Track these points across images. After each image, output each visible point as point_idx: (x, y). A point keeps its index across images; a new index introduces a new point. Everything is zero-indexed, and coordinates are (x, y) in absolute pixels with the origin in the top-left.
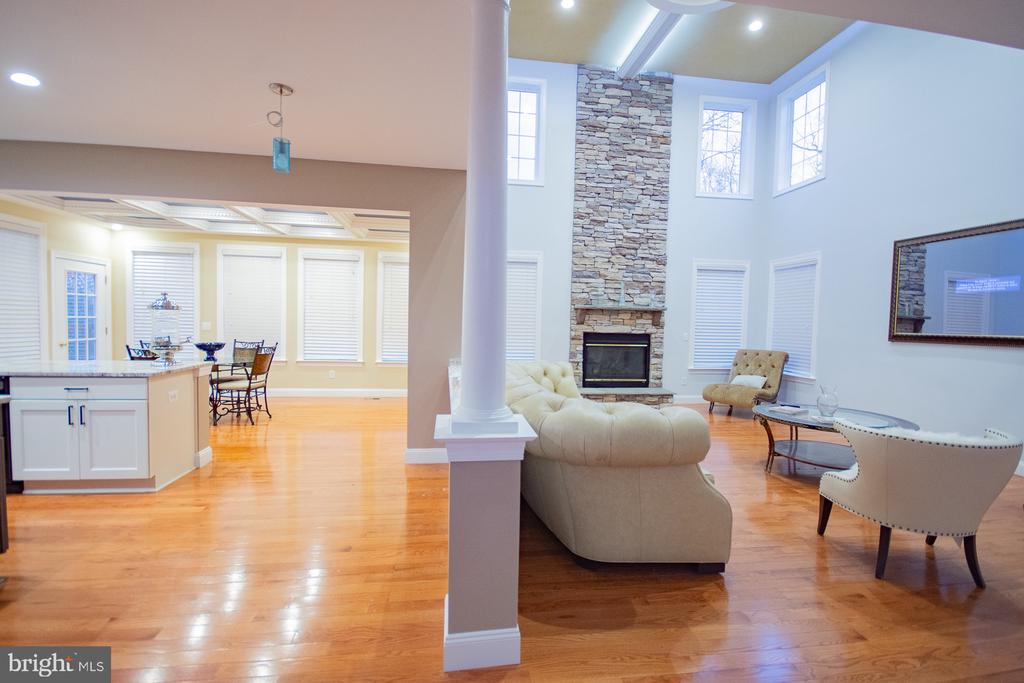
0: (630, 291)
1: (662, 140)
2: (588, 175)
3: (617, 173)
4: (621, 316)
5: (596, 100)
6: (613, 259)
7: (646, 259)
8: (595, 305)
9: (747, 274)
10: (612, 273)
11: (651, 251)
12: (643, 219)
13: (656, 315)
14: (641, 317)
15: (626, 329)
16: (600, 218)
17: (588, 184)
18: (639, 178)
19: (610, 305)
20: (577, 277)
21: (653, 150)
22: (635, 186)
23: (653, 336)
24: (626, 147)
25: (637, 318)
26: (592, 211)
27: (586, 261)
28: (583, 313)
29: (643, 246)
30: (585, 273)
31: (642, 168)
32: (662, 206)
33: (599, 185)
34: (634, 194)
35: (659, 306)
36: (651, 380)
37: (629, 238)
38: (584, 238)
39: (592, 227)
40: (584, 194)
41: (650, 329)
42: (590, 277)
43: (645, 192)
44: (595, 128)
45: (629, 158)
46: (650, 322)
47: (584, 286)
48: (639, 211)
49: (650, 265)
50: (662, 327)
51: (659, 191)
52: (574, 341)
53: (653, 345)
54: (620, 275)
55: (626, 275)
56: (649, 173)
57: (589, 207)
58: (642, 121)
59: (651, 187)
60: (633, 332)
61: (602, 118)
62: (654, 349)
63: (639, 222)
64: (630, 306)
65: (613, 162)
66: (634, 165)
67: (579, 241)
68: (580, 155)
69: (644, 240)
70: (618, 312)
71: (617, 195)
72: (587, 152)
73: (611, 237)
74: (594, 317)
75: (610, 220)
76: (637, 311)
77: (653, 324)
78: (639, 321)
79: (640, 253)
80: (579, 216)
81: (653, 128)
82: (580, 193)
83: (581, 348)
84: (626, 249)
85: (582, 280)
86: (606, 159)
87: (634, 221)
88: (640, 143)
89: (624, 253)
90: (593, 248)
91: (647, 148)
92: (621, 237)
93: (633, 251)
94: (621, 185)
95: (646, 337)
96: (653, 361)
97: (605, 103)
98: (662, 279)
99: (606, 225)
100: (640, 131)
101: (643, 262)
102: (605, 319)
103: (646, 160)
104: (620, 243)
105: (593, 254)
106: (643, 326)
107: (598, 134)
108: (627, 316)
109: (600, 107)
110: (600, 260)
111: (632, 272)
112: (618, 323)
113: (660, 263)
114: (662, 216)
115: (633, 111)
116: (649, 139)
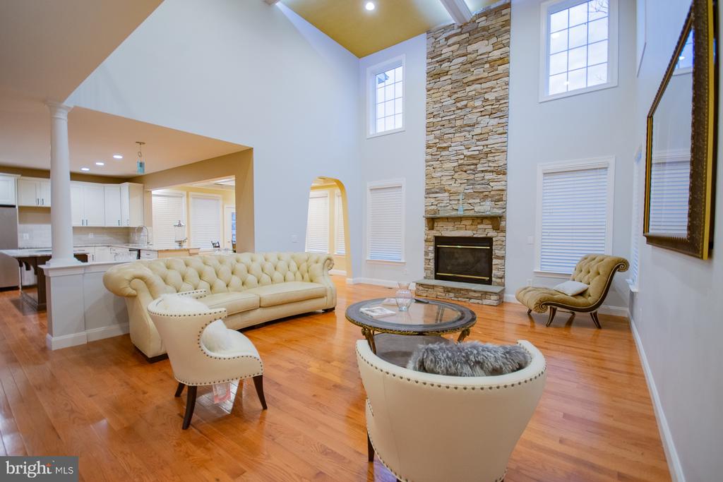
0: (471, 201)
1: (500, 62)
2: (434, 114)
3: (459, 105)
4: (464, 222)
5: (439, 53)
6: (456, 176)
7: (486, 171)
8: (442, 214)
9: (611, 171)
10: (455, 187)
11: (490, 164)
12: (482, 137)
13: (496, 221)
14: (482, 223)
15: (468, 233)
16: (445, 145)
17: (435, 120)
18: (478, 103)
19: (454, 213)
20: (427, 194)
21: (490, 74)
22: (474, 111)
23: (494, 239)
24: (465, 81)
25: (479, 224)
26: (437, 141)
27: (434, 181)
28: (432, 221)
29: (482, 161)
30: (433, 190)
31: (480, 93)
32: (501, 121)
33: (443, 119)
34: (473, 118)
35: (498, 212)
36: (493, 279)
37: (470, 156)
38: (432, 163)
39: (438, 153)
40: (432, 129)
41: (491, 233)
42: (437, 193)
43: (483, 114)
44: (439, 75)
45: (468, 89)
46: (490, 226)
47: (433, 200)
48: (477, 131)
49: (488, 176)
50: (504, 231)
51: (498, 109)
52: (427, 243)
53: (494, 247)
54: (461, 189)
55: (467, 187)
56: (487, 96)
57: (435, 138)
58: (480, 53)
59: (490, 107)
60: (474, 236)
61: (446, 65)
62: (496, 252)
63: (478, 140)
64: (471, 213)
65: (455, 96)
66: (474, 93)
67: (429, 166)
68: (430, 100)
69: (481, 156)
70: (460, 219)
71: (459, 123)
72: (434, 96)
73: (454, 158)
74: (440, 224)
75: (453, 145)
76: (477, 217)
77: (494, 228)
78: (479, 226)
79: (480, 167)
80: (428, 147)
81: (490, 55)
82: (430, 128)
83: (432, 248)
84: (469, 165)
85: (431, 195)
86: (449, 96)
87: (474, 141)
88: (479, 72)
89: (464, 169)
90: (439, 170)
91: (485, 75)
92: (462, 157)
93: (472, 167)
94: (461, 114)
95: (489, 241)
96: (495, 261)
97: (446, 52)
98: (503, 188)
99: (450, 149)
100: (478, 62)
101: (482, 175)
102: (450, 225)
103: (484, 85)
104: (462, 161)
105: (439, 174)
106: (484, 231)
107: (442, 79)
108: (468, 222)
109: (443, 56)
110: (444, 178)
111: (473, 184)
112: (461, 229)
113: (498, 173)
114: (501, 130)
115: (470, 48)
116: (487, 66)
